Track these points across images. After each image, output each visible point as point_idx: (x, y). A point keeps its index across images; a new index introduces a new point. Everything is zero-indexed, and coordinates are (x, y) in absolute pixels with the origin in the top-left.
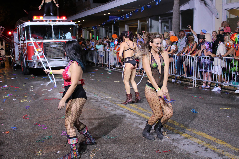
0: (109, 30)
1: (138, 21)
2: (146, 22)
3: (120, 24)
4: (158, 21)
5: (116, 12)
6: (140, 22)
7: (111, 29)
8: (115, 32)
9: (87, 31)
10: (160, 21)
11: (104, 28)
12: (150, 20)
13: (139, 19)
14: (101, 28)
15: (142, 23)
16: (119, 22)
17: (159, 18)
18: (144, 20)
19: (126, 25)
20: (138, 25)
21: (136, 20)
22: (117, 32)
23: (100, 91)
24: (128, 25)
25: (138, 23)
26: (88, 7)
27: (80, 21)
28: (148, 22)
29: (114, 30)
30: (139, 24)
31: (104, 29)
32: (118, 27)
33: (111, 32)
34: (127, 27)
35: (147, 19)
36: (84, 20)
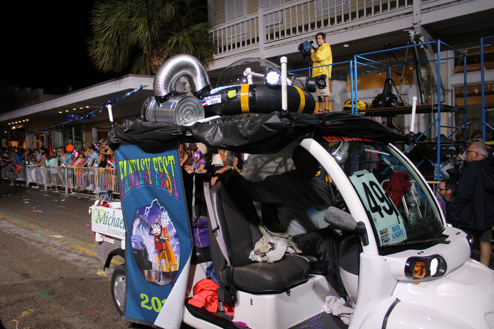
0: (68, 135)
2: (122, 124)
3: (84, 127)
5: (78, 109)
7: (72, 134)
8: (78, 137)
9: (34, 136)
11: (60, 131)
14: (56, 133)
16: (83, 124)
19: (93, 129)
22: (80, 138)
23: (46, 228)
24: (97, 128)
26: (37, 100)
27: (22, 122)
28: (124, 125)
29: (76, 134)
31: (60, 133)
32: (82, 130)
33: (71, 138)
34: (95, 131)
35: (123, 121)
36: (27, 120)
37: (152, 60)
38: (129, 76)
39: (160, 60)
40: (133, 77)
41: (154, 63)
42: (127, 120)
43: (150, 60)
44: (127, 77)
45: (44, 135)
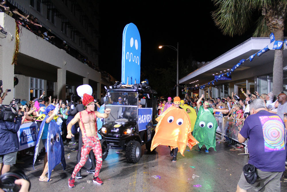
1: (246, 81)
2: (254, 82)
3: (229, 84)
4: (267, 80)
5: (223, 72)
6: (249, 82)
7: (222, 89)
9: (203, 91)
10: (268, 80)
11: (216, 88)
12: (259, 81)
13: (247, 79)
14: (214, 88)
15: (251, 83)
16: (229, 82)
17: (268, 77)
18: (251, 80)
19: (235, 86)
20: (246, 85)
21: (244, 80)
22: (227, 91)
24: (237, 85)
25: (246, 83)
27: (196, 82)
28: (255, 82)
29: (225, 89)
30: (248, 84)
31: (216, 89)
32: (228, 87)
33: (222, 92)
34: (236, 87)
35: (255, 79)
36: (198, 81)
37: (270, 20)
38: (251, 39)
39: (278, 19)
40: (254, 40)
41: (272, 22)
42: (258, 79)
43: (268, 20)
44: (249, 40)
45: (208, 90)
